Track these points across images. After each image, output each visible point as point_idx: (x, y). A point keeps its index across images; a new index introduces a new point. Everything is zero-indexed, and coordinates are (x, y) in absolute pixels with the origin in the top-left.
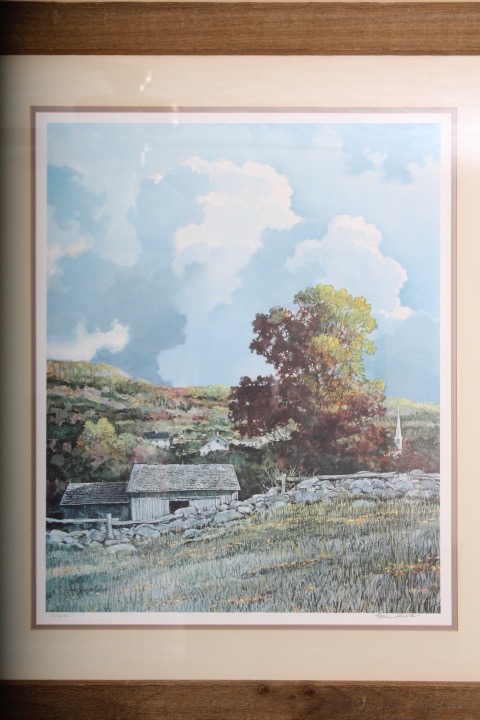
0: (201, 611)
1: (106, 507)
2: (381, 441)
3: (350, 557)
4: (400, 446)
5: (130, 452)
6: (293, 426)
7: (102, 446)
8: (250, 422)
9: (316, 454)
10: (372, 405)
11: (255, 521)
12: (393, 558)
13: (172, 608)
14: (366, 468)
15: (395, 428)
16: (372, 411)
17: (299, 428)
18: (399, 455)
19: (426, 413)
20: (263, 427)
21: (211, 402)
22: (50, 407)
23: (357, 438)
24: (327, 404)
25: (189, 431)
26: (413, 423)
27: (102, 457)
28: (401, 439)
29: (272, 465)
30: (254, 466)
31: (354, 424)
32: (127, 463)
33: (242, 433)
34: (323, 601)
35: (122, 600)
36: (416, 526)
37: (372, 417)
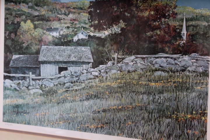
0: (72, 130)
1: (29, 69)
2: (173, 34)
3: (152, 107)
4: (185, 38)
5: (40, 39)
6: (122, 24)
7: (28, 35)
8: (99, 22)
9: (134, 41)
10: (169, 11)
11: (101, 81)
12: (177, 109)
13: (59, 126)
14: (163, 51)
15: (182, 26)
16: (169, 15)
17: (126, 25)
18: (184, 43)
19: (203, 16)
20: (106, 25)
21: (79, 11)
22: (6, 14)
23: (159, 32)
24: (142, 11)
25: (68, 27)
26: (194, 23)
27: (27, 41)
28: (185, 33)
29: (110, 48)
30: (101, 48)
31: (157, 24)
32: (39, 45)
33: (95, 29)
34: (136, 132)
35: (36, 119)
36: (193, 90)
37: (168, 19)
